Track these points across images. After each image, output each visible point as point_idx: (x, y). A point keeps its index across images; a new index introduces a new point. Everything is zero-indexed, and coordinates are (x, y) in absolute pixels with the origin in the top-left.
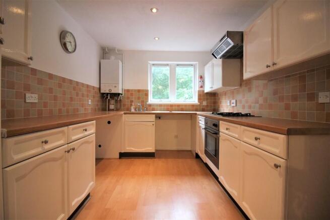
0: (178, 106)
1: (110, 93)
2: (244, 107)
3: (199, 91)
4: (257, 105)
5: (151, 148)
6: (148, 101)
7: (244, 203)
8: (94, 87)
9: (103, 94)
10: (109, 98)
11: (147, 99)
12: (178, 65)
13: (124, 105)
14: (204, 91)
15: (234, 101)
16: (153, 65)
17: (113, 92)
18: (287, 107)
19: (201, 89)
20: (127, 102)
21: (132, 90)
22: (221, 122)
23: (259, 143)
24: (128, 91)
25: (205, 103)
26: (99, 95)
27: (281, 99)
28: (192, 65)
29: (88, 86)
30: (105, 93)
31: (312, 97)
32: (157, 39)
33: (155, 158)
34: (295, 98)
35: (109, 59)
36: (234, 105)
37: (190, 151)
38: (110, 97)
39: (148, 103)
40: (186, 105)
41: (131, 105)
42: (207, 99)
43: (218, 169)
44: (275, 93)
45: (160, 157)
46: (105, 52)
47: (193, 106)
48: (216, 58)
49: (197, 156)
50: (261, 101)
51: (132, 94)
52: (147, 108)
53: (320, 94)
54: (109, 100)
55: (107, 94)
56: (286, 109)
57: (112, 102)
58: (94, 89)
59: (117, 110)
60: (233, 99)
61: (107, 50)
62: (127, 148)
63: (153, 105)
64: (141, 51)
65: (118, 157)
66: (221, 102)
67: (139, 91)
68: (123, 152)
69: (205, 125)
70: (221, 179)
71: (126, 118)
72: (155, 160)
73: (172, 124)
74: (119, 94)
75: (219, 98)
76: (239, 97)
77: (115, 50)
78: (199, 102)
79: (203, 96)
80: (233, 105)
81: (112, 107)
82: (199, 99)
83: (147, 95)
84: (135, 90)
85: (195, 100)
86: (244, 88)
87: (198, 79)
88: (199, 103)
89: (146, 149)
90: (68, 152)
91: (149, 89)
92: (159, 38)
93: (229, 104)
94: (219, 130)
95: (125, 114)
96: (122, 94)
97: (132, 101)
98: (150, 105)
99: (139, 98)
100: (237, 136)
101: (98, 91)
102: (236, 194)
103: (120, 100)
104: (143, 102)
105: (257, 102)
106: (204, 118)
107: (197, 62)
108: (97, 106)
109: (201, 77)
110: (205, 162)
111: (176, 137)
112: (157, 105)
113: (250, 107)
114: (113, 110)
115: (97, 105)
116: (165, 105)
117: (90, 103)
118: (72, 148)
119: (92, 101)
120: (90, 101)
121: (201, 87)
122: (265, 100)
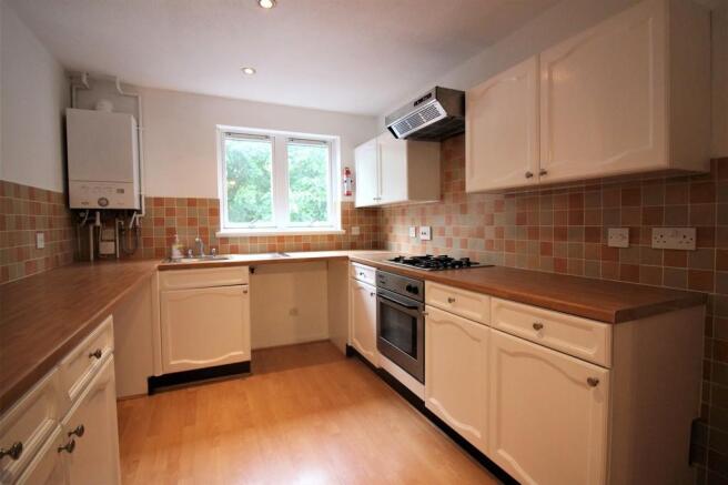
0: (298, 238)
1: (100, 210)
2: (449, 243)
3: (342, 203)
4: (482, 242)
5: (241, 353)
6: (219, 229)
7: (501, 452)
8: (49, 193)
9: (77, 212)
10: (98, 223)
11: (218, 222)
12: (292, 140)
13: (148, 241)
14: (353, 203)
15: (426, 229)
16: (229, 134)
17: (112, 206)
18: (546, 249)
19: (349, 199)
20: (158, 234)
21: (171, 200)
22: (428, 283)
23: (542, 335)
24: (159, 201)
25: (356, 231)
26: (64, 216)
27: (534, 233)
28: (325, 142)
29: (32, 192)
30: (83, 210)
31: (594, 234)
32: (249, 71)
33: (251, 375)
34: (561, 234)
35: (93, 108)
36: (428, 237)
37: (328, 341)
38: (102, 221)
39: (219, 234)
40: (314, 237)
41: (171, 241)
42: (360, 222)
43: (423, 383)
44: (521, 220)
45: (263, 371)
46: (78, 87)
47: (331, 237)
48: (397, 137)
49: (352, 353)
50: (490, 233)
51: (171, 212)
52: (217, 248)
53: (611, 231)
54: (96, 229)
55: (93, 212)
56: (542, 253)
57: (108, 233)
58: (49, 200)
59: (126, 256)
60: (424, 225)
61: (84, 80)
62: (173, 363)
63: (235, 238)
64: (193, 94)
65: (146, 390)
66: (391, 228)
67: (192, 202)
68: (159, 373)
69: (378, 286)
70: (432, 404)
71: (164, 281)
72: (252, 378)
73: (285, 284)
74: (130, 212)
75: (387, 221)
76: (440, 221)
77: (114, 83)
78: (343, 228)
79: (353, 214)
80: (422, 237)
81: (108, 248)
82: (345, 222)
83: (215, 212)
84: (180, 201)
85: (333, 224)
86: (449, 203)
87: (339, 176)
88: (344, 231)
89: (226, 356)
90: (70, 447)
91: (220, 196)
92: (254, 71)
93: (412, 234)
94: (423, 301)
95: (161, 268)
96: (139, 212)
97: (171, 232)
98: (225, 240)
99: (192, 222)
100: (478, 316)
101: (60, 204)
102: (478, 434)
103: (135, 228)
104: (204, 231)
105: (480, 234)
106: (374, 269)
107: (338, 138)
108: (62, 249)
109: (348, 173)
110: (377, 366)
111: (294, 312)
112: (243, 238)
113: (464, 244)
114: (111, 258)
115: (61, 245)
116: (263, 238)
117: (41, 245)
118: (74, 429)
119: (46, 239)
120: (40, 237)
121: (349, 194)
122: (500, 232)
